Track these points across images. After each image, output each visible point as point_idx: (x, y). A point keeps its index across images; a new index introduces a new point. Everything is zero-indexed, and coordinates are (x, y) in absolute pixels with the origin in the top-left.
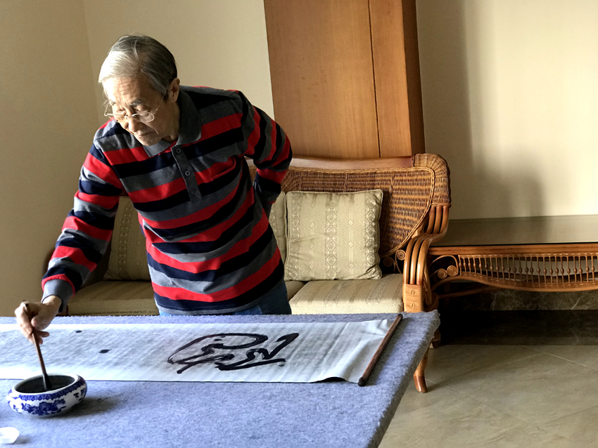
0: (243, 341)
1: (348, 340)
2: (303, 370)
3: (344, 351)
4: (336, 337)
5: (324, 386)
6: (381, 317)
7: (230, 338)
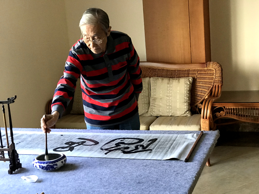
0: (133, 141)
1: (179, 142)
2: (160, 154)
3: (178, 147)
4: (174, 141)
5: (169, 162)
6: (193, 132)
7: (128, 140)
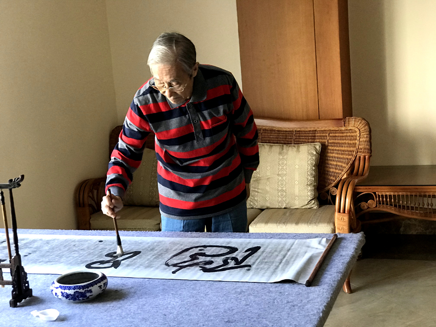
0: (219, 251)
1: (297, 252)
2: (265, 273)
3: (294, 261)
4: (289, 250)
5: (280, 286)
6: (321, 236)
7: (210, 249)
